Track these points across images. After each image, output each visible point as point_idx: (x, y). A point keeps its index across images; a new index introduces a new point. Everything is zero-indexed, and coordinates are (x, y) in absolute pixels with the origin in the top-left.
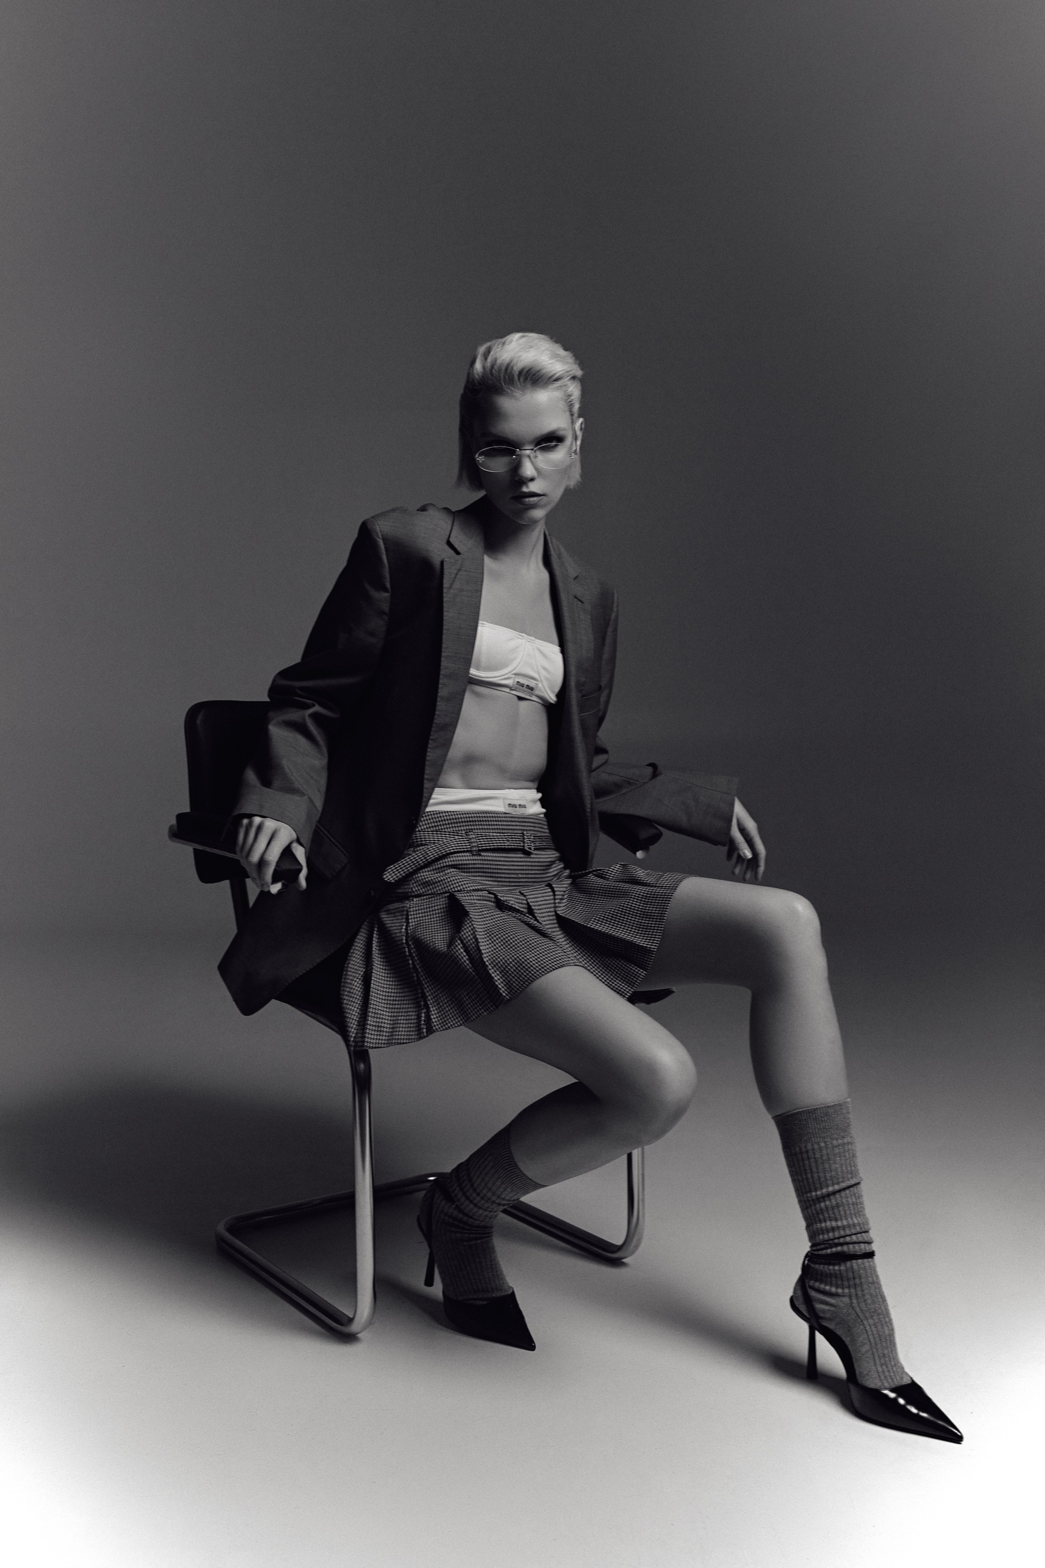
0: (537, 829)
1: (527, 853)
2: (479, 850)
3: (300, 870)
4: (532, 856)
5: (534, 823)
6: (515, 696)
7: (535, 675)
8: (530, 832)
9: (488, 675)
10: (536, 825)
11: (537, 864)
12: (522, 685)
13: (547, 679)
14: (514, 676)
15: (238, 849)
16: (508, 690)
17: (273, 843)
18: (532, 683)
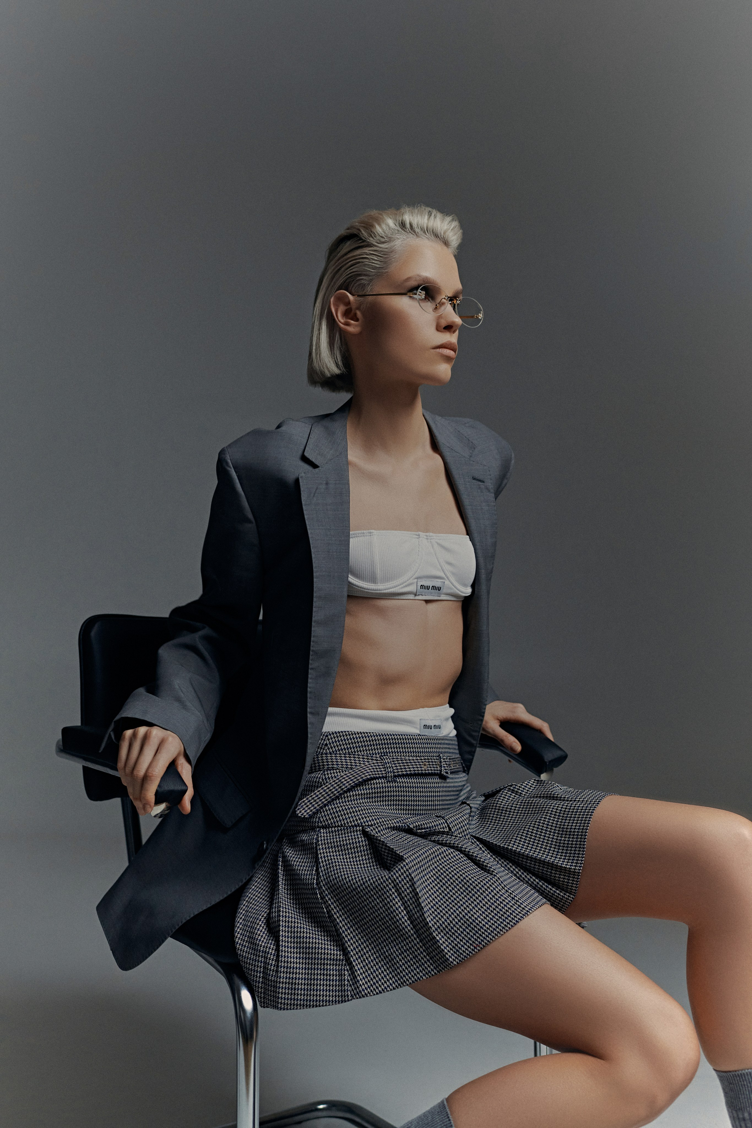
0: (451, 751)
1: (443, 778)
2: (395, 776)
3: (184, 792)
4: (448, 780)
5: (449, 744)
6: (422, 602)
7: (441, 574)
8: (446, 754)
9: (389, 586)
10: (450, 746)
11: (452, 789)
12: (428, 588)
13: (453, 574)
14: (416, 580)
15: (121, 764)
16: (412, 597)
17: (159, 756)
18: (437, 583)
